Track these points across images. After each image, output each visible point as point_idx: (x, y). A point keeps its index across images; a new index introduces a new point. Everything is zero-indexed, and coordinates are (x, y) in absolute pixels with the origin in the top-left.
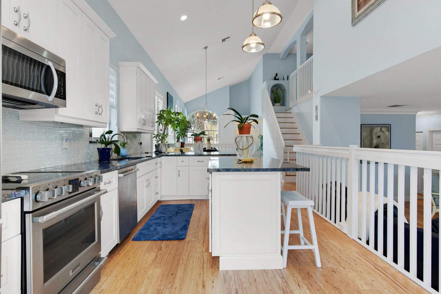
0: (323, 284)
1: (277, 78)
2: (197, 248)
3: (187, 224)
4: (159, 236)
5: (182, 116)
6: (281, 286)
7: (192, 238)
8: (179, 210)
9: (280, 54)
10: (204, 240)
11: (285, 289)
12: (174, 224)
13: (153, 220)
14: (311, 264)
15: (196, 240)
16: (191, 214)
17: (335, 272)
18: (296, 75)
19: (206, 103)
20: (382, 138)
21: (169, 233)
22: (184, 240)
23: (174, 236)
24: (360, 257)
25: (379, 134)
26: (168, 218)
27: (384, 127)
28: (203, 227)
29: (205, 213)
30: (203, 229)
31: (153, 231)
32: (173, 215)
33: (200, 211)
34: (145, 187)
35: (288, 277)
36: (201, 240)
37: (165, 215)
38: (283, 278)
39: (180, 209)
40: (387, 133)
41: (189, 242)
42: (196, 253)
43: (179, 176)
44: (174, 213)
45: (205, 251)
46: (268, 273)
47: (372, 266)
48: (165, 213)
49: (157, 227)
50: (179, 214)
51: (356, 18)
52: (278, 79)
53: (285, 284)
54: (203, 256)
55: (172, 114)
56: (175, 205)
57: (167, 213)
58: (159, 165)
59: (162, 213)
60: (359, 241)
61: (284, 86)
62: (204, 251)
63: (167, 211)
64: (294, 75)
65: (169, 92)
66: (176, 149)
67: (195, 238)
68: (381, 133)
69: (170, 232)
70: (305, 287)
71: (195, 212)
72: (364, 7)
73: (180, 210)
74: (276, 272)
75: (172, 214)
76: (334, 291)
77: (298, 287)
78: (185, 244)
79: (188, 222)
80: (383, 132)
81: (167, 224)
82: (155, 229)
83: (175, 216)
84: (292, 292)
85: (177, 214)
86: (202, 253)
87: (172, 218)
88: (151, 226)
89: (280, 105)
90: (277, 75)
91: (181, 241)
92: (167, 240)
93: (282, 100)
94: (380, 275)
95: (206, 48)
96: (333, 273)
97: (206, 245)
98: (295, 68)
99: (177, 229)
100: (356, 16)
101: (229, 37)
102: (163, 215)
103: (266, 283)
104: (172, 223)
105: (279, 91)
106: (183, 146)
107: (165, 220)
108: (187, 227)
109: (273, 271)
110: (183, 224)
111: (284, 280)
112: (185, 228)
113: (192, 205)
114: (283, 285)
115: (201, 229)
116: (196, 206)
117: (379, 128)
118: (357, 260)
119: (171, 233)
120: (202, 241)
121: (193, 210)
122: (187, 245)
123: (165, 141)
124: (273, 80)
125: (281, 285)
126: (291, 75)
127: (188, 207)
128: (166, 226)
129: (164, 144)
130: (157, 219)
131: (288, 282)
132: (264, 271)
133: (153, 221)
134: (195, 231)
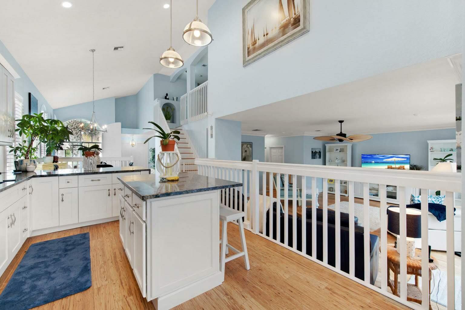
0: (260, 286)
1: (167, 97)
2: (115, 293)
3: (87, 263)
4: (44, 297)
5: (61, 125)
6: (230, 305)
7: (102, 281)
8: (67, 245)
9: (169, 77)
10: (121, 280)
11: (235, 307)
12: (67, 270)
13: (23, 272)
14: (241, 268)
15: (110, 283)
16: (89, 247)
17: (261, 270)
18: (187, 98)
19: (94, 112)
20: (248, 152)
21: (63, 286)
22: (91, 289)
23: (72, 288)
24: (269, 249)
25: (246, 150)
26: (52, 262)
27: (249, 144)
28: (112, 260)
29: (107, 241)
30: (114, 263)
31: (30, 292)
32: (60, 255)
33: (99, 239)
34: (7, 227)
35: (230, 291)
36: (116, 281)
37: (46, 259)
38: (227, 295)
39: (69, 243)
40: (250, 149)
41: (99, 289)
42: (116, 303)
43: (63, 200)
44: (60, 253)
45: (128, 294)
46: (211, 295)
47: (280, 254)
48: (43, 255)
49: (36, 283)
50: (68, 253)
51: (247, 61)
52: (168, 99)
53: (232, 301)
54: (128, 302)
55: (45, 121)
56: (59, 240)
57: (48, 254)
58: (28, 190)
59: (39, 257)
60: (260, 234)
61: (174, 106)
62: (126, 295)
63: (47, 252)
64: (185, 98)
65: (32, 93)
66: (45, 164)
67: (106, 280)
68: (247, 148)
69: (64, 283)
70: (249, 296)
71: (93, 243)
72: (253, 55)
73: (69, 245)
74: (218, 289)
75: (57, 255)
76: (270, 289)
77: (244, 298)
78: (95, 295)
79: (87, 260)
80: (248, 148)
81: (54, 272)
82: (33, 288)
83: (64, 256)
84: (241, 307)
85: (66, 253)
86: (125, 300)
87: (60, 260)
88: (23, 283)
89: (171, 122)
90: (167, 94)
91: (85, 291)
92: (62, 298)
93: (172, 117)
94: (288, 260)
95: (93, 51)
96: (260, 271)
97: (126, 285)
98: (186, 92)
99: (73, 275)
100: (247, 60)
101: (123, 47)
102: (41, 260)
103: (215, 308)
104: (63, 268)
105: (169, 109)
106: (56, 161)
107: (47, 267)
108: (89, 268)
109: (214, 289)
110: (81, 264)
111: (229, 297)
112: (86, 270)
113: (85, 234)
114: (231, 303)
115: (111, 264)
116: (93, 235)
117: (246, 145)
118: (268, 252)
119: (65, 285)
120: (118, 282)
121: (89, 241)
122: (98, 293)
123: (33, 156)
124: (164, 99)
125: (228, 303)
126: (181, 97)
127: (81, 238)
128: (52, 276)
129: (31, 161)
130: (32, 268)
131: (234, 298)
132: (206, 294)
133: (24, 275)
134: (102, 270)
